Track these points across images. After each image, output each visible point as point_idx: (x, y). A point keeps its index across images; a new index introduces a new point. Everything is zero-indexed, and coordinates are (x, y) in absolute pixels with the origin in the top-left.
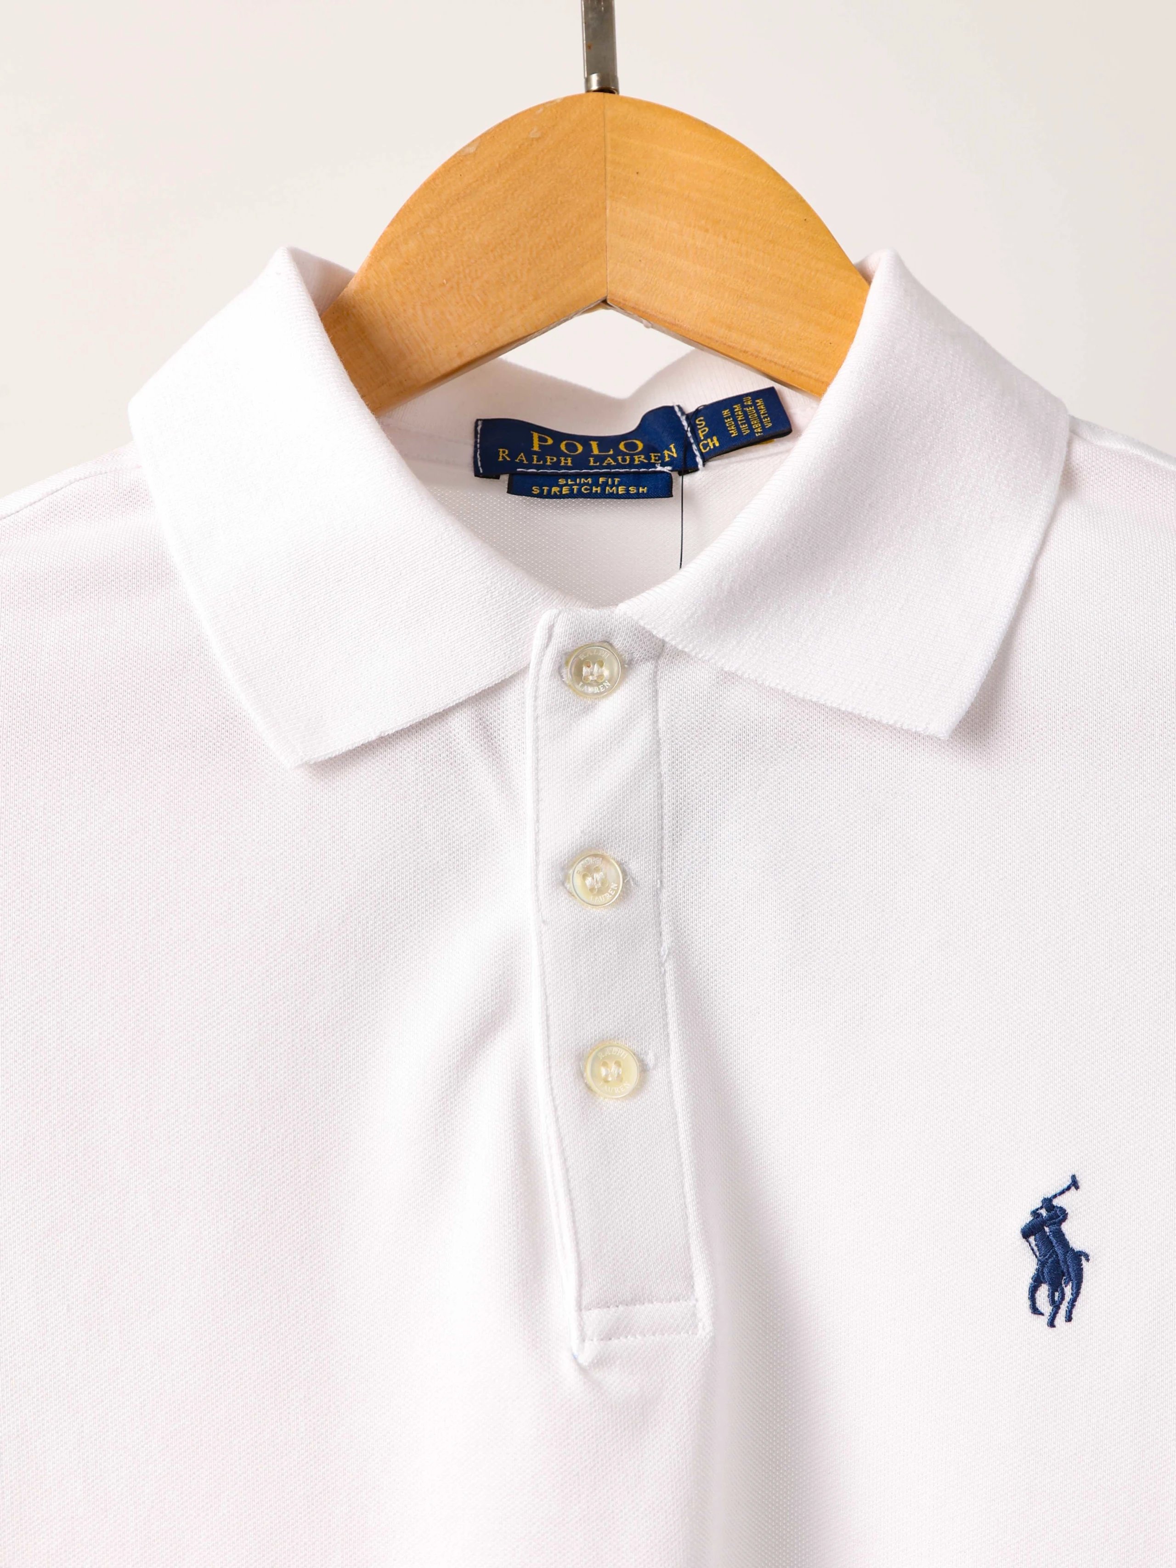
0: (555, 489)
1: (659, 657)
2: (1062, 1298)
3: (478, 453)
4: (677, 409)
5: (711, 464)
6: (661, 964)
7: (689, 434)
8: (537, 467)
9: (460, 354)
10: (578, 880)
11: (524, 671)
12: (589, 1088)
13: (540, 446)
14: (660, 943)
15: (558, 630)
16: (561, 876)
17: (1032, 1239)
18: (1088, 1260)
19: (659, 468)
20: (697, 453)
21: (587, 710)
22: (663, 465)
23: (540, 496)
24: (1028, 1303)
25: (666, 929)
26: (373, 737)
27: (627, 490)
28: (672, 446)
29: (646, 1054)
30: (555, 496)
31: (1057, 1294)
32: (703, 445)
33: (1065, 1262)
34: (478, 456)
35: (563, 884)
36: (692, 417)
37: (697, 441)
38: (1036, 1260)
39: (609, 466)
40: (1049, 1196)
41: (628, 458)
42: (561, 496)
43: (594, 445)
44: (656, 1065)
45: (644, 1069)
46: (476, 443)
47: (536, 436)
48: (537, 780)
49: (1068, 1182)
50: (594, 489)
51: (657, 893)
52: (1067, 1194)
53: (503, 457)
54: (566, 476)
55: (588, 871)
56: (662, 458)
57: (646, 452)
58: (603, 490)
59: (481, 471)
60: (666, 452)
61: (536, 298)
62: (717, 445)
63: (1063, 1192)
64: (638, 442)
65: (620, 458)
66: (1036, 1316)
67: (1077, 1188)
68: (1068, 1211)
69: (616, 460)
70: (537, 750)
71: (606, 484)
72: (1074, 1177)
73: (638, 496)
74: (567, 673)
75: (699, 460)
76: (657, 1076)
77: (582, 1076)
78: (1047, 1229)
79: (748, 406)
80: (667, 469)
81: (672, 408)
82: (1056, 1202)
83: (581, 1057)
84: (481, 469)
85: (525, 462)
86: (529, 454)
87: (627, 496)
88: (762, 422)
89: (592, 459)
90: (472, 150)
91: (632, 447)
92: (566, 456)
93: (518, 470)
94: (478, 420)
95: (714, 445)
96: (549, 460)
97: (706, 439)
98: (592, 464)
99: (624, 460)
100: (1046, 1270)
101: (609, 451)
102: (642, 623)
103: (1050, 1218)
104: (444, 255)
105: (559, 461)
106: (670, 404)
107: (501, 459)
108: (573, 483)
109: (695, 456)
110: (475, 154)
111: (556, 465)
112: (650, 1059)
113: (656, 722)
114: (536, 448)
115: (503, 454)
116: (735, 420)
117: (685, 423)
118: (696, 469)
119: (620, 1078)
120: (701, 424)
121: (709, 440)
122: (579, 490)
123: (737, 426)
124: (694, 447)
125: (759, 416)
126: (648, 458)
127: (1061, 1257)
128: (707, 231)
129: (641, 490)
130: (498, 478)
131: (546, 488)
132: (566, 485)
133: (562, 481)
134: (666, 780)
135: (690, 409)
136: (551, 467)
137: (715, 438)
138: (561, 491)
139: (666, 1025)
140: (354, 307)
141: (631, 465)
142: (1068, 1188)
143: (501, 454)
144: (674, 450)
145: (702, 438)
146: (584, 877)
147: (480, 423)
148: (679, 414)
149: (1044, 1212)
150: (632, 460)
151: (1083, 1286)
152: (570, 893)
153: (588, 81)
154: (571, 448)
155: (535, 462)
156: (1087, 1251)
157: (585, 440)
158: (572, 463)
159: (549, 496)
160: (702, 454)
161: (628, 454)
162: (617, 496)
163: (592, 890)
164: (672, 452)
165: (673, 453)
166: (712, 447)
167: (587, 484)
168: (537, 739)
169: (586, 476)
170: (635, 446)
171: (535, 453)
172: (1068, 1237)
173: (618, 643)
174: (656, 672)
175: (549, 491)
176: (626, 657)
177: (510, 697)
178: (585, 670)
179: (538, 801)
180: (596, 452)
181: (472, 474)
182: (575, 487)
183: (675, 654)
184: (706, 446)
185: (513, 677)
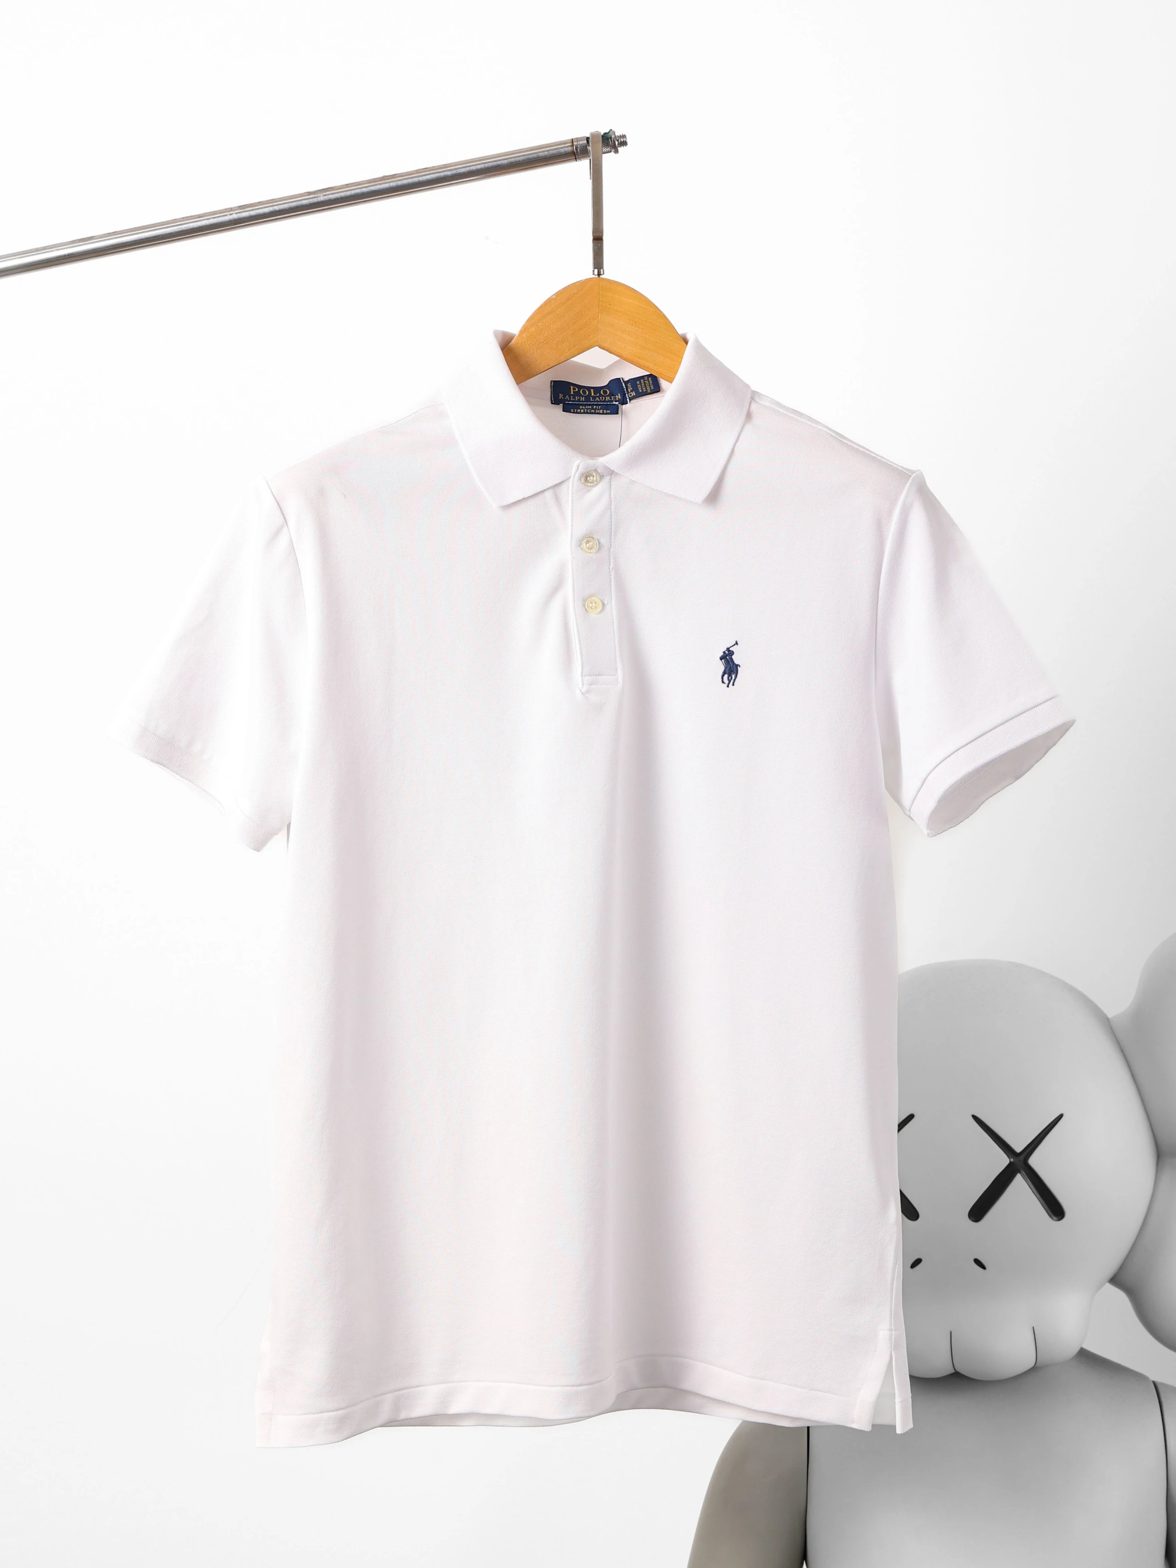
0: (579, 410)
1: (612, 474)
2: (732, 678)
3: (552, 395)
4: (621, 379)
5: (632, 401)
6: (610, 572)
7: (625, 390)
8: (573, 401)
9: (548, 365)
10: (584, 544)
11: (569, 478)
12: (586, 610)
13: (574, 392)
14: (610, 565)
15: (581, 467)
16: (579, 543)
17: (723, 660)
18: (740, 667)
19: (614, 403)
20: (627, 397)
21: (589, 491)
22: (616, 402)
23: (574, 413)
24: (721, 680)
25: (612, 561)
26: (521, 498)
27: (603, 412)
28: (619, 394)
29: (604, 600)
30: (579, 413)
31: (730, 677)
33: (733, 667)
34: (552, 397)
35: (580, 546)
36: (626, 383)
37: (628, 392)
38: (724, 667)
39: (597, 401)
40: (729, 647)
41: (604, 398)
42: (580, 413)
43: (592, 390)
44: (607, 604)
45: (603, 605)
46: (551, 391)
47: (572, 387)
48: (572, 513)
49: (735, 643)
50: (592, 411)
51: (609, 549)
52: (734, 646)
54: (582, 405)
55: (588, 542)
56: (615, 398)
57: (611, 395)
58: (595, 411)
60: (617, 396)
61: (574, 346)
62: (634, 394)
63: (733, 646)
64: (608, 390)
65: (601, 398)
66: (723, 684)
67: (737, 645)
69: (600, 399)
70: (572, 503)
71: (596, 408)
72: (736, 641)
73: (607, 414)
74: (583, 480)
75: (628, 400)
76: (608, 607)
77: (584, 606)
78: (728, 657)
79: (646, 380)
80: (617, 403)
81: (620, 379)
82: (730, 649)
83: (584, 601)
84: (553, 401)
85: (569, 399)
86: (570, 395)
87: (603, 414)
88: (650, 387)
89: (591, 398)
90: (554, 297)
91: (605, 392)
92: (583, 396)
93: (567, 402)
96: (577, 398)
97: (631, 392)
98: (591, 400)
99: (602, 399)
100: (727, 670)
101: (597, 394)
102: (607, 465)
103: (729, 654)
104: (544, 332)
105: (580, 399)
106: (619, 377)
107: (560, 398)
108: (585, 408)
109: (627, 398)
110: (555, 298)
111: (579, 400)
112: (606, 602)
113: (610, 495)
114: (572, 393)
115: (561, 396)
116: (641, 386)
117: (624, 385)
118: (627, 403)
119: (596, 607)
120: (629, 386)
122: (587, 411)
123: (642, 388)
124: (627, 395)
125: (649, 384)
126: (611, 398)
127: (732, 666)
128: (632, 325)
129: (608, 411)
130: (559, 404)
131: (576, 410)
132: (583, 409)
133: (581, 407)
134: (613, 513)
135: (626, 379)
136: (577, 401)
137: (633, 392)
138: (581, 411)
139: (611, 592)
140: (513, 349)
141: (605, 401)
142: (735, 645)
146: (586, 544)
147: (551, 382)
148: (622, 381)
149: (727, 652)
150: (605, 399)
151: (738, 675)
152: (582, 549)
153: (594, 271)
154: (584, 392)
155: (572, 399)
156: (740, 664)
157: (589, 388)
158: (584, 399)
159: (577, 413)
160: (629, 398)
161: (604, 396)
162: (600, 414)
163: (589, 548)
164: (619, 397)
167: (589, 409)
168: (573, 500)
169: (589, 405)
170: (607, 392)
171: (572, 395)
172: (734, 660)
173: (599, 471)
174: (611, 479)
175: (577, 411)
176: (601, 474)
177: (564, 486)
178: (588, 478)
179: (572, 520)
180: (593, 395)
181: (550, 403)
182: (586, 410)
183: (617, 474)
184: (631, 395)
185: (566, 480)
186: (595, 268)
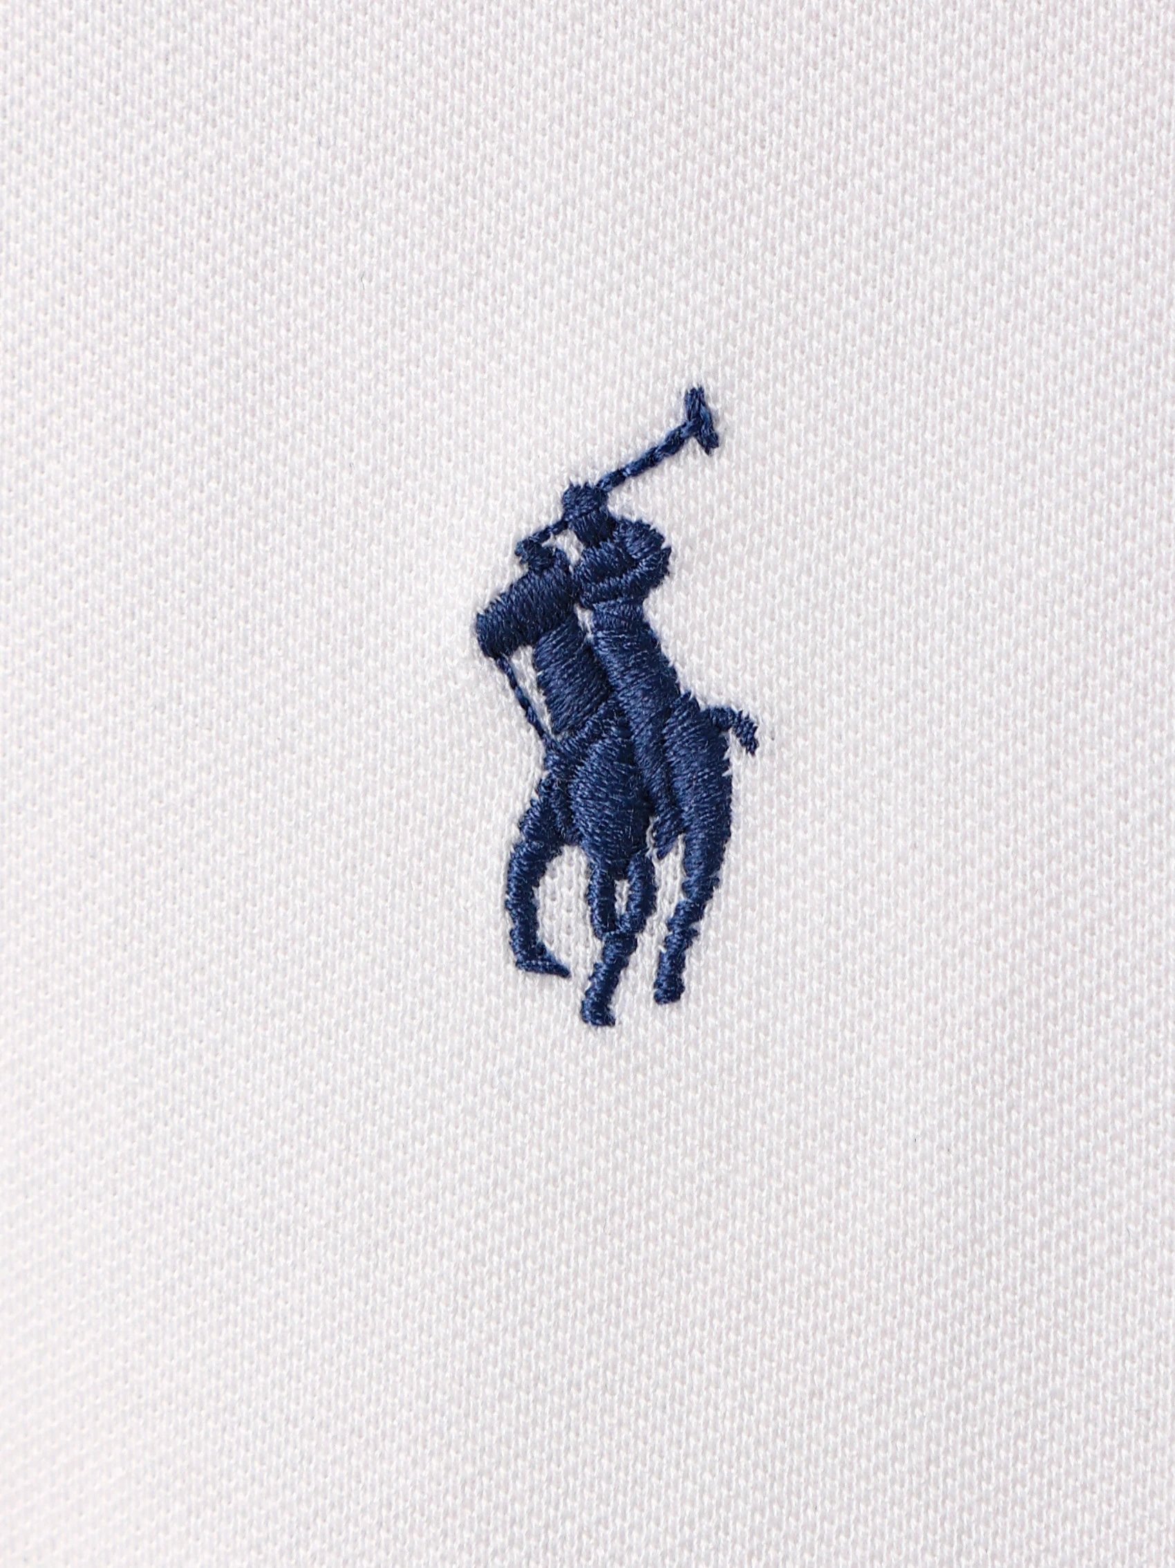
2: (646, 902)
17: (522, 660)
18: (750, 745)
31: (623, 888)
33: (659, 748)
38: (536, 748)
40: (593, 477)
63: (649, 461)
66: (534, 981)
67: (710, 443)
68: (672, 539)
72: (696, 399)
78: (585, 617)
100: (580, 790)
103: (600, 571)
127: (642, 735)
142: (673, 445)
151: (733, 854)
156: (749, 708)
172: (672, 649)
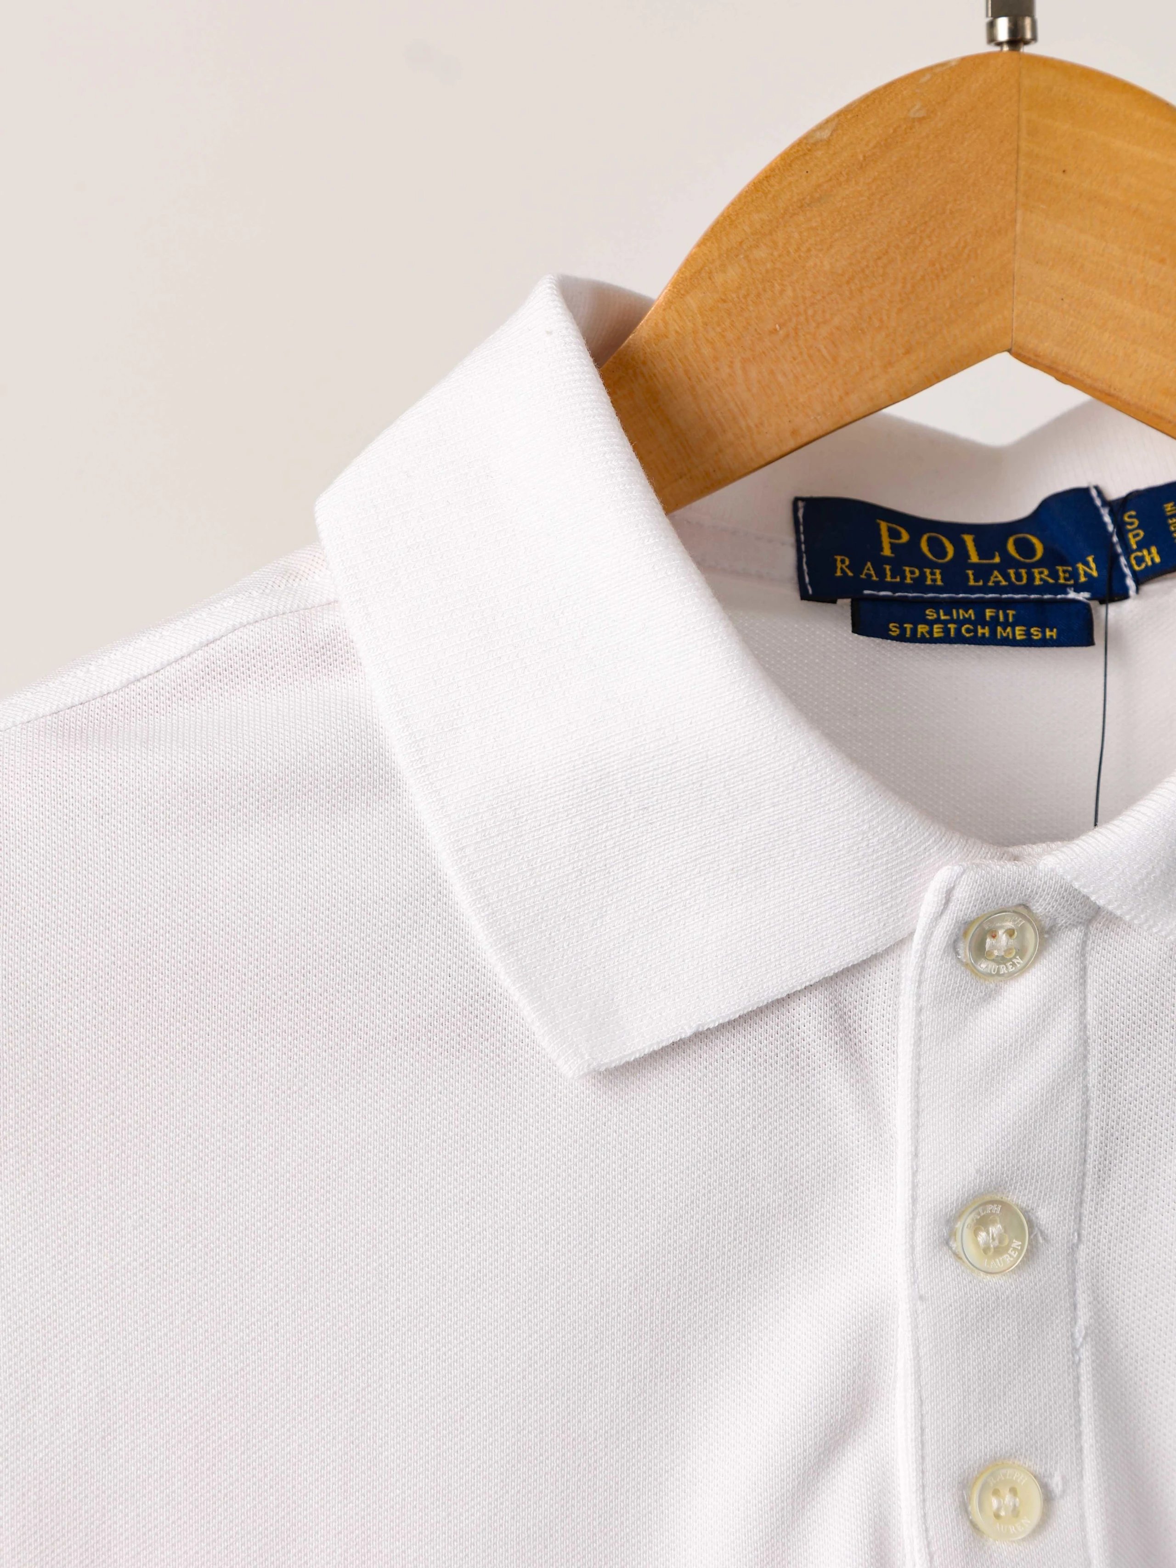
0: (922, 629)
1: (1090, 921)
3: (804, 560)
4: (1094, 493)
5: (1147, 588)
6: (1075, 1350)
7: (1115, 539)
8: (893, 587)
9: (794, 433)
10: (967, 1234)
11: (901, 943)
12: (974, 1526)
13: (893, 547)
14: (1074, 1320)
15: (959, 894)
16: (945, 1232)
19: (1072, 595)
20: (1127, 571)
21: (989, 997)
22: (1077, 590)
23: (901, 638)
25: (1082, 1299)
26: (688, 1032)
27: (1028, 633)
28: (1090, 559)
29: (1051, 1476)
30: (923, 640)
32: (1136, 558)
34: (805, 567)
35: (947, 1243)
36: (1118, 507)
37: (1128, 551)
39: (997, 588)
41: (1023, 572)
42: (929, 639)
43: (969, 539)
44: (1064, 1491)
45: (1048, 1497)
46: (798, 541)
47: (884, 526)
48: (917, 1098)
50: (980, 631)
51: (1073, 1249)
53: (842, 570)
54: (936, 604)
55: (982, 1223)
56: (1074, 575)
57: (1052, 560)
58: (993, 632)
59: (810, 592)
60: (1081, 567)
61: (908, 352)
62: (1157, 560)
64: (1034, 540)
65: (1011, 572)
69: (1007, 577)
70: (917, 1056)
71: (995, 619)
73: (1044, 643)
74: (965, 952)
75: (1130, 582)
76: (1065, 1507)
77: (966, 1511)
80: (1083, 596)
81: (1085, 492)
83: (965, 1485)
84: (809, 588)
85: (875, 578)
86: (879, 563)
87: (1029, 642)
89: (970, 572)
90: (825, 134)
91: (1026, 548)
92: (933, 566)
93: (866, 592)
94: (796, 500)
95: (1152, 560)
96: (908, 575)
97: (1140, 549)
98: (972, 583)
99: (1019, 577)
101: (993, 557)
102: (1076, 885)
104: (777, 287)
105: (923, 576)
106: (1083, 484)
107: (839, 574)
108: (947, 617)
109: (1124, 576)
110: (828, 142)
111: (919, 584)
112: (1056, 1483)
113: (1083, 1013)
114: (887, 552)
115: (842, 565)
117: (1107, 519)
118: (1123, 595)
119: (1015, 1512)
120: (1132, 524)
121: (1145, 552)
122: (958, 631)
124: (1123, 560)
126: (1054, 575)
128: (1162, 261)
129: (1048, 633)
130: (834, 602)
131: (908, 626)
132: (938, 621)
133: (930, 614)
134: (1094, 1093)
135: (1116, 491)
136: (914, 587)
137: (1154, 550)
138: (931, 632)
139: (1079, 1435)
140: (644, 363)
141: (1030, 587)
143: (839, 565)
144: (1093, 565)
145: (1135, 547)
146: (976, 1233)
147: (801, 504)
148: (1098, 502)
150: (1031, 577)
152: (956, 1255)
153: (991, 26)
154: (937, 548)
155: (889, 579)
157: (955, 530)
158: (942, 580)
159: (914, 639)
160: (1134, 573)
161: (1024, 565)
162: (1013, 643)
163: (986, 1250)
164: (1089, 568)
165: (1091, 569)
166: (1150, 563)
167: (967, 621)
168: (918, 1041)
169: (966, 604)
170: (1032, 551)
171: (887, 560)
173: (1039, 908)
174: (1085, 943)
175: (914, 631)
176: (1047, 923)
177: (879, 977)
178: (989, 941)
179: (916, 1127)
180: (974, 558)
181: (796, 595)
182: (952, 626)
183: (1112, 920)
184: (1140, 560)
185: (888, 951)
186: (996, 13)
